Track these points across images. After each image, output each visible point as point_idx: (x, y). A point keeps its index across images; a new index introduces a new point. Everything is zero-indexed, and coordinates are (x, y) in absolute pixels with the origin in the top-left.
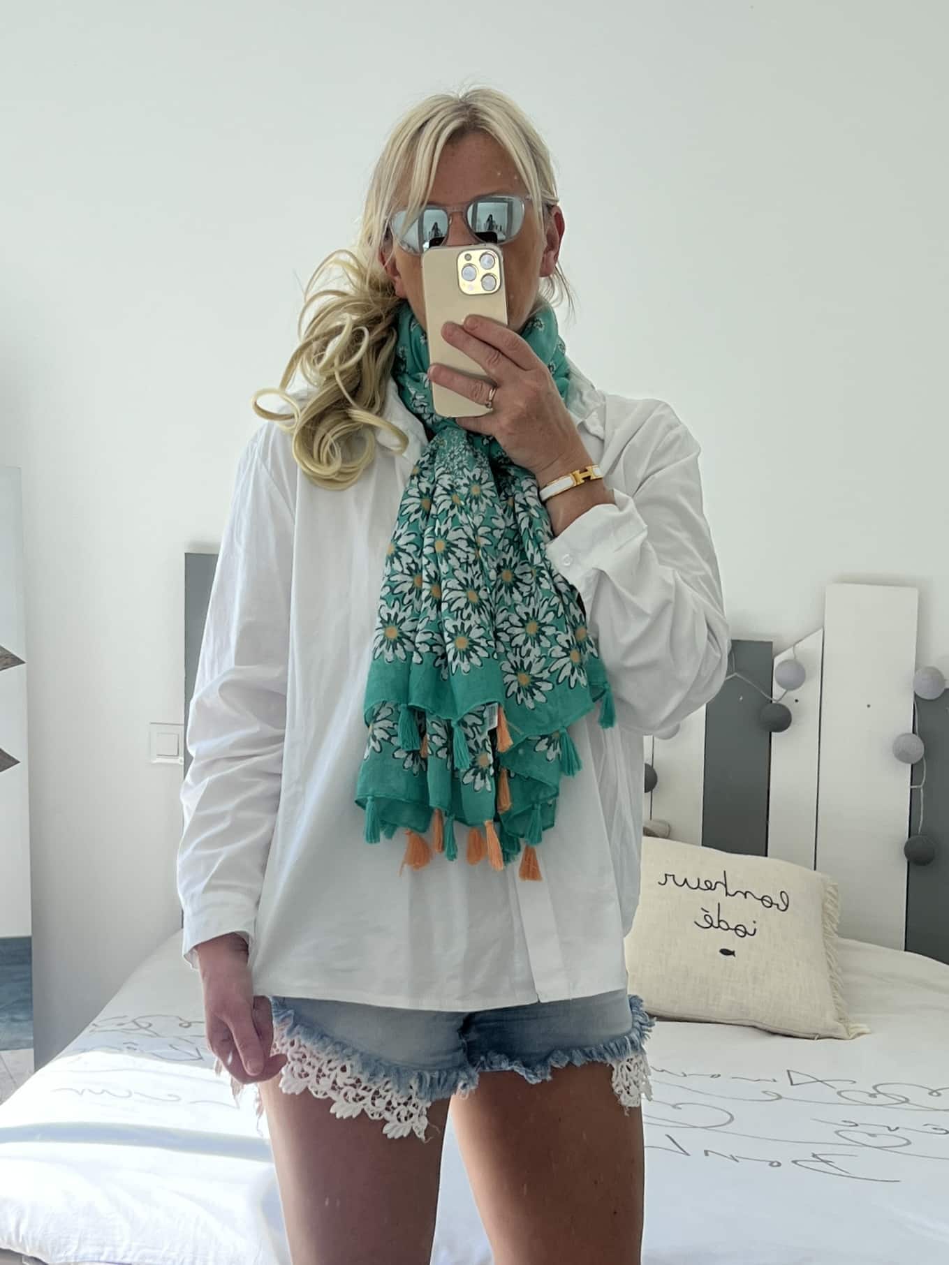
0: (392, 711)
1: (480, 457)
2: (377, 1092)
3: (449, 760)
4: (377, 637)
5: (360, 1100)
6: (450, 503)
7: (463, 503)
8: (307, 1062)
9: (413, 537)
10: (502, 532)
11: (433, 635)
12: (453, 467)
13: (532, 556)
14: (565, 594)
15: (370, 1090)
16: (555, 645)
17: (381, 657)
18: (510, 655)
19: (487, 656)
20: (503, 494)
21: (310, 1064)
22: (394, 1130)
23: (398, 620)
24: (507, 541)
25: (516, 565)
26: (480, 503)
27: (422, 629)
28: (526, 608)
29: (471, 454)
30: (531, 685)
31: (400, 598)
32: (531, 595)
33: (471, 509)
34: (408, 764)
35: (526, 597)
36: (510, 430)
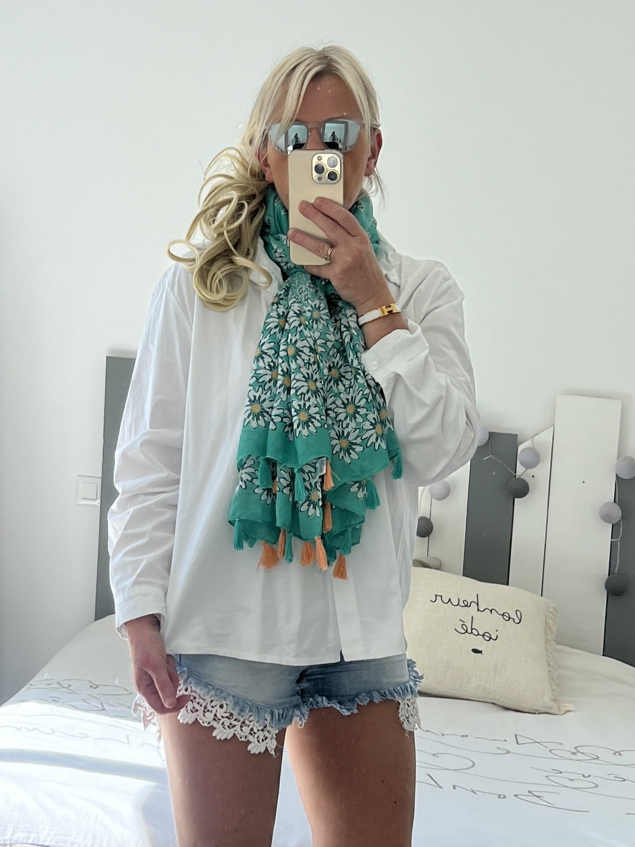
0: (254, 462)
1: (319, 292)
2: (244, 722)
3: (291, 495)
4: (246, 411)
5: (233, 727)
6: (299, 322)
7: (307, 323)
8: (197, 702)
9: (272, 344)
10: (332, 343)
11: (284, 410)
12: (301, 299)
13: (352, 360)
14: (374, 387)
15: (239, 721)
16: (366, 421)
17: (249, 425)
18: (335, 427)
19: (320, 426)
20: (333, 318)
21: (198, 703)
22: (255, 748)
23: (261, 400)
24: (335, 350)
25: (341, 366)
26: (319, 323)
27: (277, 407)
28: (346, 395)
29: (314, 290)
30: (349, 447)
31: (262, 385)
32: (351, 387)
33: (313, 328)
34: (264, 498)
35: (347, 388)
36: (341, 276)
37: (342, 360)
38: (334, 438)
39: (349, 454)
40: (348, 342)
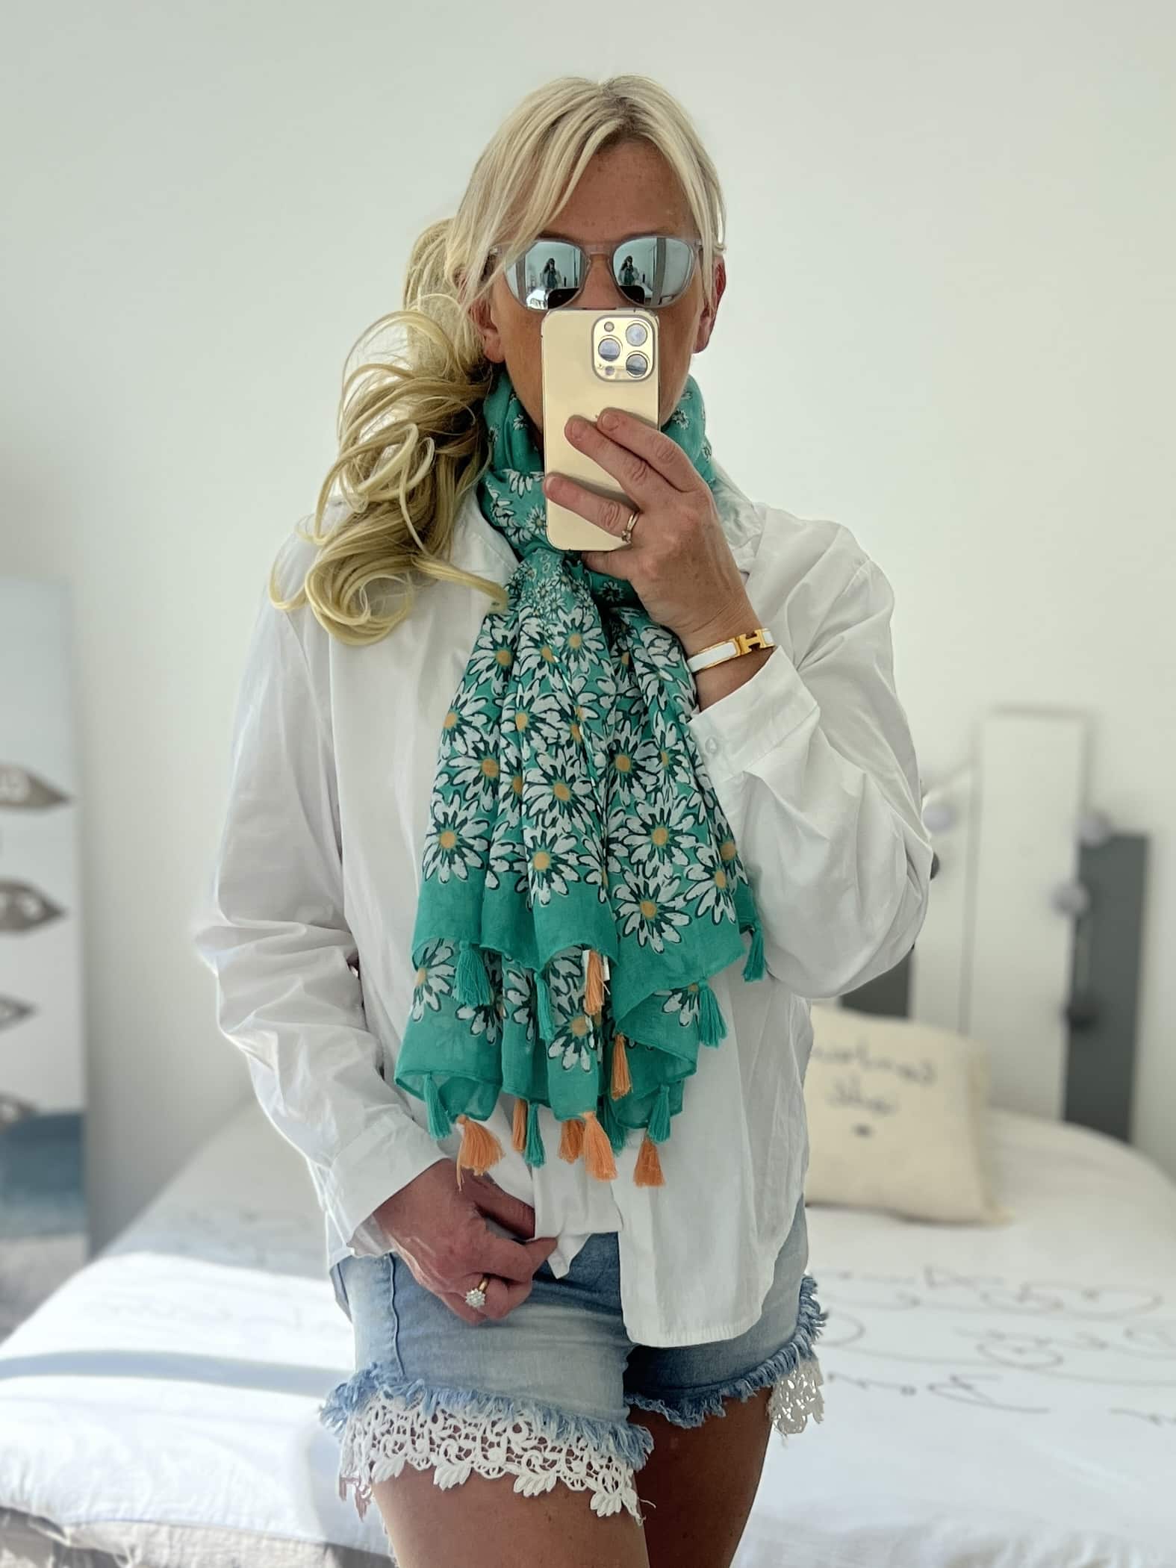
0: (450, 952)
2: (570, 1453)
3: (531, 1025)
4: (427, 848)
5: (552, 1465)
9: (485, 704)
13: (663, 734)
16: (695, 863)
17: (434, 876)
21: (467, 1437)
22: (604, 1504)
23: (458, 823)
31: (461, 790)
34: (478, 1027)
35: (651, 792)
36: (654, 575)
37: (636, 734)
38: (627, 902)
39: (661, 931)
40: (653, 697)
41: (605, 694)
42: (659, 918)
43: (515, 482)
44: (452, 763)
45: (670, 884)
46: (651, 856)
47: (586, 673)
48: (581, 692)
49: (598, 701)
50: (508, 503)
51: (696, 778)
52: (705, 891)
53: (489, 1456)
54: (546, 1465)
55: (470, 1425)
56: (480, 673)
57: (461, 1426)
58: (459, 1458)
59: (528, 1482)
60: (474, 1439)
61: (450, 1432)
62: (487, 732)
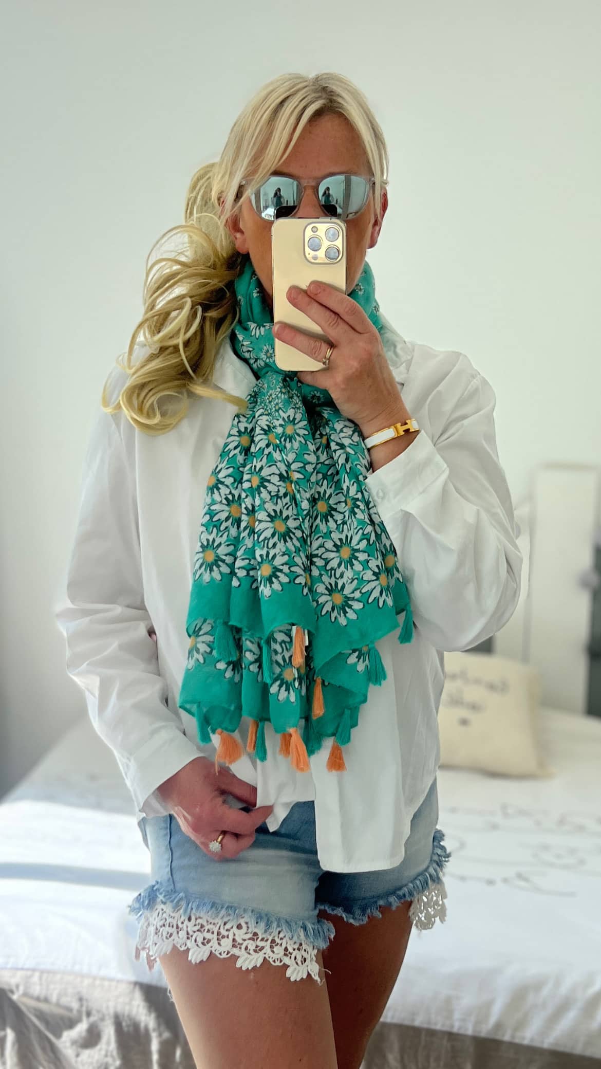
0: (213, 627)
2: (273, 941)
3: (260, 673)
4: (196, 561)
5: (261, 950)
6: (267, 442)
7: (278, 442)
12: (271, 409)
15: (267, 941)
16: (367, 569)
17: (200, 579)
19: (288, 581)
21: (208, 931)
22: (295, 973)
23: (216, 545)
26: (293, 440)
28: (340, 535)
33: (285, 448)
34: (229, 674)
35: (340, 524)
36: (343, 386)
37: (331, 487)
38: (323, 594)
39: (345, 613)
40: (342, 464)
41: (309, 463)
42: (344, 604)
43: (254, 331)
44: (212, 508)
45: (351, 582)
46: (339, 565)
47: (297, 450)
48: (293, 462)
49: (304, 467)
50: (249, 343)
51: (370, 515)
52: (373, 587)
53: (221, 943)
54: (258, 949)
55: (211, 923)
56: (230, 451)
57: (205, 923)
58: (203, 944)
59: (246, 959)
60: (213, 933)
61: (198, 927)
62: (234, 488)
